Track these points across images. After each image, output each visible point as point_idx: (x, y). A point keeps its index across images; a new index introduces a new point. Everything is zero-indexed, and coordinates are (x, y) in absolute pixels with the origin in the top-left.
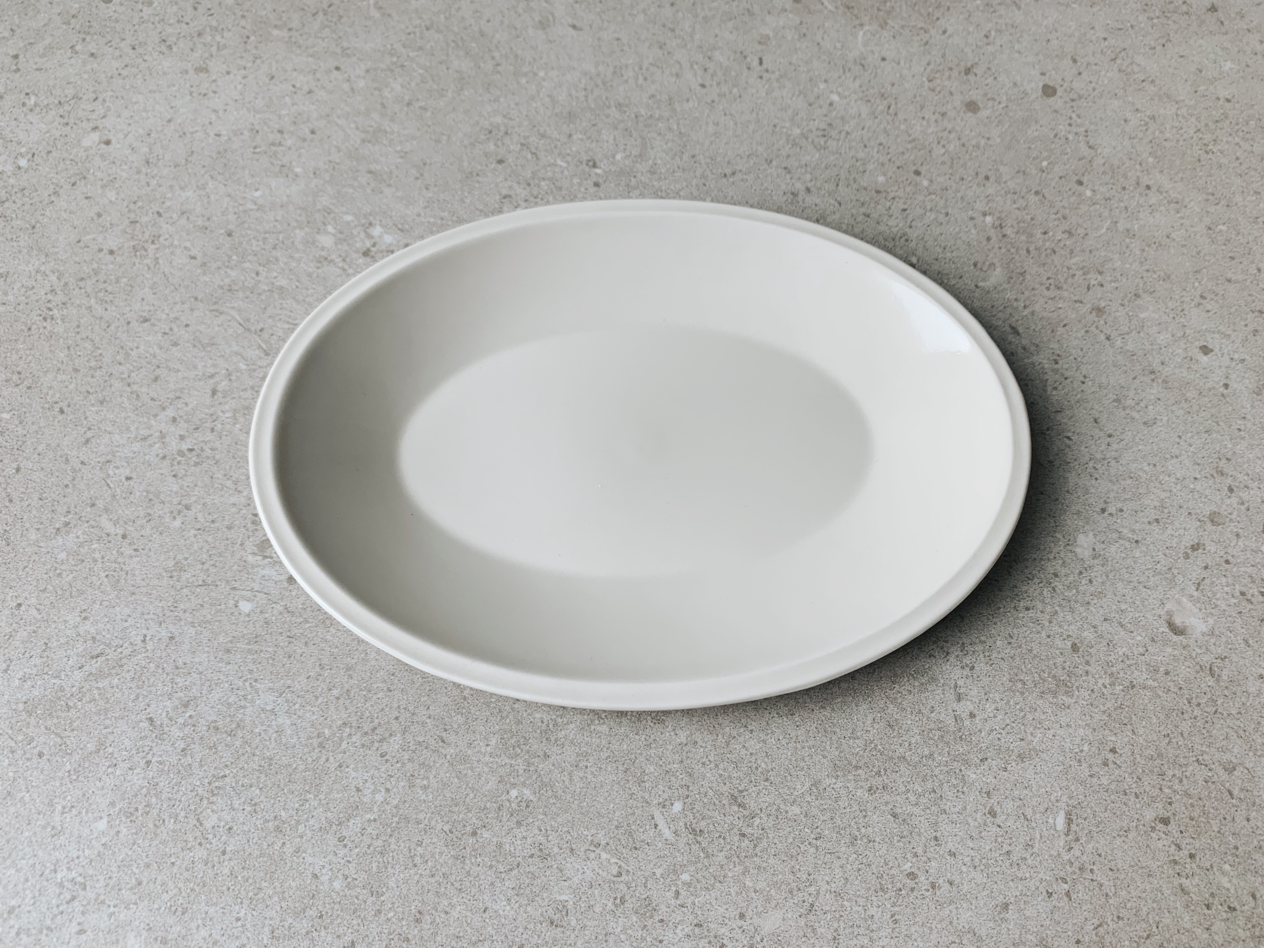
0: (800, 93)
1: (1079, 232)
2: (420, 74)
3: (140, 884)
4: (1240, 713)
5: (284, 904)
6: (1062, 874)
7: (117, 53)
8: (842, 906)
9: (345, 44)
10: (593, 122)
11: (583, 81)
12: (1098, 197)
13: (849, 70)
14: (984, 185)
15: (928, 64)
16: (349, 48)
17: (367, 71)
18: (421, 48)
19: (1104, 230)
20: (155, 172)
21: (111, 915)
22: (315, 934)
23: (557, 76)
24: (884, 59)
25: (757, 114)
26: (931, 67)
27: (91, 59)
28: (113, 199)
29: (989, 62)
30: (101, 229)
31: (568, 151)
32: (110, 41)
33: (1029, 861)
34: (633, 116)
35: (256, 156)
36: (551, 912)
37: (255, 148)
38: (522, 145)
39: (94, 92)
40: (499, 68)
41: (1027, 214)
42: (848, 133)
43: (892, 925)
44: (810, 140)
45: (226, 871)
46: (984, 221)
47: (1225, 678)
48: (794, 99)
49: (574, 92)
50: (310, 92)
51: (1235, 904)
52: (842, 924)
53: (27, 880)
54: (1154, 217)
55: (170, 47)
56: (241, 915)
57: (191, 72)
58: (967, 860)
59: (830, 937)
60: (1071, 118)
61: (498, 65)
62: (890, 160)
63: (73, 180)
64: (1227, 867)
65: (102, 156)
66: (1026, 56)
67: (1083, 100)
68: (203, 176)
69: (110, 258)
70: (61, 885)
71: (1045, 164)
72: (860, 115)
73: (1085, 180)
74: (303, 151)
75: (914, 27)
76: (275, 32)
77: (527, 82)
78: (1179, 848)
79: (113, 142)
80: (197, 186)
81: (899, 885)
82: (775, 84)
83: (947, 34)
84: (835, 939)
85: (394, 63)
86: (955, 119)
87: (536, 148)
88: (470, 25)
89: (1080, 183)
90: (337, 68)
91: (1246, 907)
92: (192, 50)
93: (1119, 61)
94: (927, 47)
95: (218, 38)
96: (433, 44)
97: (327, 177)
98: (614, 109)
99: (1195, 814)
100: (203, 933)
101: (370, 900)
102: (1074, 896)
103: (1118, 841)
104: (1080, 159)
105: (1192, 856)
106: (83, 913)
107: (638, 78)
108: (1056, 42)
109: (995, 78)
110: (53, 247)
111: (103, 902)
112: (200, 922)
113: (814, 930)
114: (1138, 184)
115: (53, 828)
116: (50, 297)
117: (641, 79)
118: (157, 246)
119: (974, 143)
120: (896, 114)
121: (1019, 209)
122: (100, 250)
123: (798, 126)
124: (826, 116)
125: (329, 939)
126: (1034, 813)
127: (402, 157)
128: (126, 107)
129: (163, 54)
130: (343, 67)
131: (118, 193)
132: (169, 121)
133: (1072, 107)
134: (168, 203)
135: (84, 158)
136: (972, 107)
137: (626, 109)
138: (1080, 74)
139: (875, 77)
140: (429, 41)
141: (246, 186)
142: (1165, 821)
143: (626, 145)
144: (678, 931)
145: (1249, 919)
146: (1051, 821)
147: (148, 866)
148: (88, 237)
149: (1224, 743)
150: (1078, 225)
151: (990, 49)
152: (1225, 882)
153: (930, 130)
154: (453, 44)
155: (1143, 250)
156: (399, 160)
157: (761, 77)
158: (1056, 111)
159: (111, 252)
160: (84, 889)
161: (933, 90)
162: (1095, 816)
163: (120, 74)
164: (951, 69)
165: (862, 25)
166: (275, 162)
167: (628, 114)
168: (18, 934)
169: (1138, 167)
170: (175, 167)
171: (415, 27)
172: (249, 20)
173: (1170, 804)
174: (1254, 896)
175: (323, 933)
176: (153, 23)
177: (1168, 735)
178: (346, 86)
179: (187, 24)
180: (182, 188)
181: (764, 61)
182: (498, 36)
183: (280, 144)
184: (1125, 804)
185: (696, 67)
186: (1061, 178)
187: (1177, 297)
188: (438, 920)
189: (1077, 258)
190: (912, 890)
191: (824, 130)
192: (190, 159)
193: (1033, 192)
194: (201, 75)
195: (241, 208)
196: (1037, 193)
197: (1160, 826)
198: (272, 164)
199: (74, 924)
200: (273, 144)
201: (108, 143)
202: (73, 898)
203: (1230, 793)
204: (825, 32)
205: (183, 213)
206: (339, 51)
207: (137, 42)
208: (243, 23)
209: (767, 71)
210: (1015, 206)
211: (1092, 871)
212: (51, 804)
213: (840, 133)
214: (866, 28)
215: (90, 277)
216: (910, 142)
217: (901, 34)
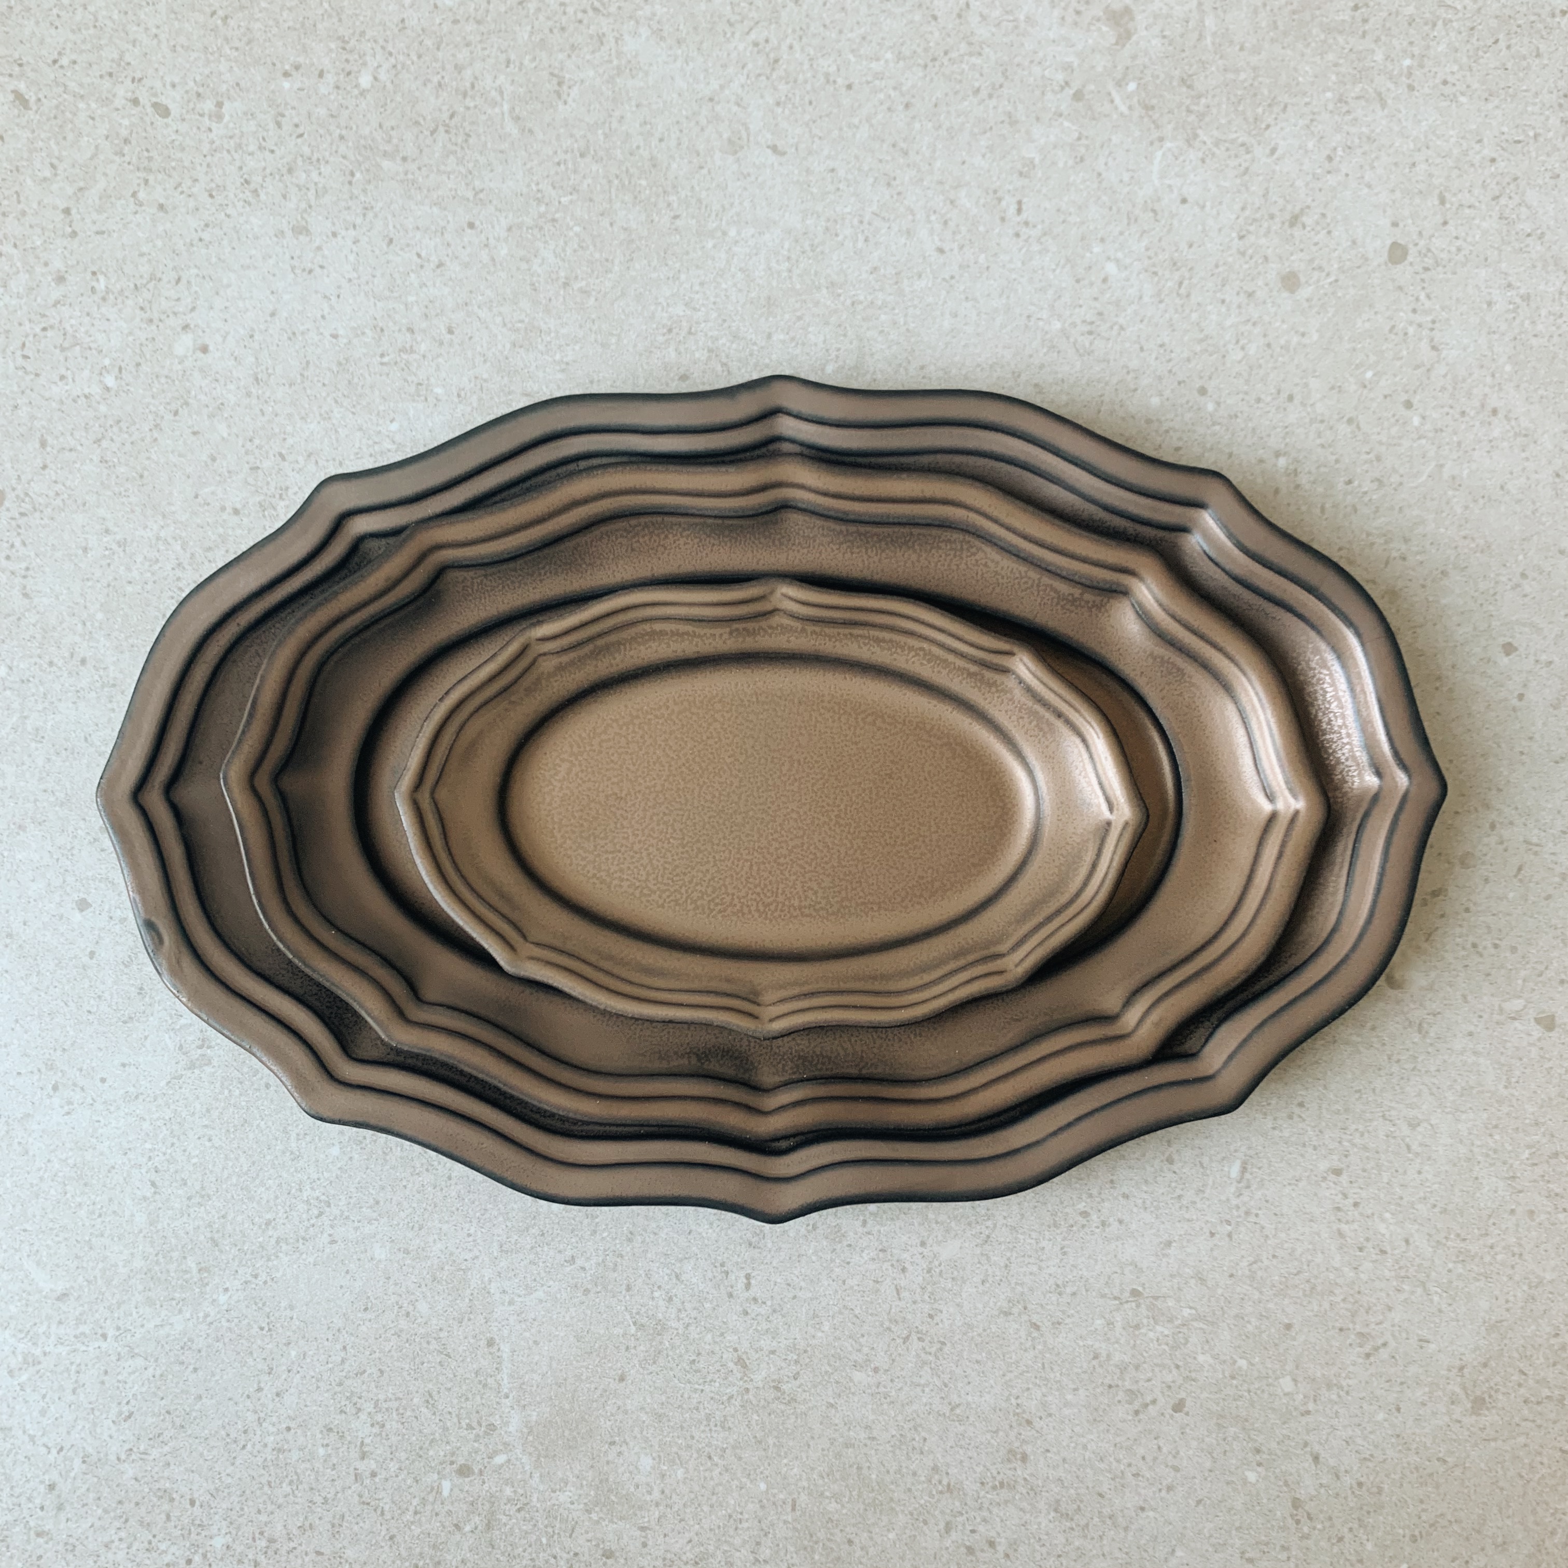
0: (1068, 260)
1: (1392, 480)
2: (577, 235)
3: (377, 1203)
4: (1438, 1071)
5: (509, 1224)
6: (1228, 1217)
7: (192, 204)
8: (1016, 1238)
9: (477, 184)
10: (799, 314)
11: (786, 246)
12: (1428, 426)
13: (1136, 220)
14: (1285, 409)
15: (1243, 209)
16: (482, 191)
17: (509, 229)
18: (575, 190)
19: (1424, 478)
20: (268, 394)
21: (356, 1229)
22: (539, 1249)
23: (753, 236)
24: (1184, 201)
25: (1008, 297)
26: (1247, 213)
27: (161, 214)
28: (225, 435)
29: (1325, 206)
30: (218, 478)
31: (767, 361)
32: (180, 184)
33: (1199, 1205)
34: (849, 302)
35: (385, 369)
36: (749, 1235)
37: (382, 355)
38: (710, 351)
39: (174, 268)
40: (678, 223)
41: (1332, 454)
42: (1122, 328)
43: (1060, 1256)
44: (1072, 340)
45: (454, 1194)
46: (1275, 465)
47: (1432, 1034)
48: (1058, 271)
49: (773, 264)
50: (440, 265)
51: (1388, 1249)
52: (1015, 1254)
53: (277, 1197)
54: (1491, 458)
55: (255, 192)
56: (472, 1231)
57: (289, 234)
58: (1140, 1202)
59: (1002, 1264)
60: (1417, 299)
61: (676, 217)
62: (1170, 371)
63: (173, 407)
64: (1387, 1215)
65: (201, 370)
66: (1377, 194)
67: (1440, 269)
68: (325, 399)
69: (236, 519)
70: (308, 1202)
71: (1369, 374)
72: (1141, 298)
73: (1415, 401)
74: (440, 360)
75: (1233, 141)
76: (386, 164)
77: (714, 247)
78: (1345, 1196)
79: (211, 348)
80: (321, 415)
81: (1071, 1222)
82: (1036, 248)
83: (1275, 156)
84: (1006, 1266)
85: (541, 216)
86: (1264, 302)
87: (727, 356)
88: (638, 147)
89: (1408, 405)
90: (471, 225)
91: (1396, 1252)
92: (284, 197)
93: (1503, 201)
94: (1246, 178)
95: (314, 175)
96: (590, 181)
97: (474, 399)
98: (824, 291)
99: (1368, 1166)
100: (439, 1245)
101: (586, 1222)
102: (1235, 1237)
103: (1287, 1190)
104: (1417, 367)
105: (1356, 1205)
106: (332, 1227)
107: (857, 240)
108: (1423, 166)
109: (1329, 232)
110: (169, 504)
111: (347, 1218)
112: (436, 1237)
113: (988, 1258)
114: (1483, 406)
115: (292, 1153)
116: (179, 573)
117: (861, 238)
118: (287, 503)
119: (1282, 342)
120: (1188, 295)
121: (1323, 446)
122: (223, 509)
123: (1060, 316)
124: (1096, 299)
125: (552, 1253)
126: (1211, 1160)
127: (563, 371)
128: (217, 293)
129: (250, 204)
130: (477, 223)
131: (229, 427)
132: (273, 314)
133: (1423, 280)
134: (290, 441)
135: (181, 373)
136: (1290, 282)
137: (840, 291)
138: (1445, 223)
139: (1169, 231)
140: (584, 177)
141: (378, 414)
142: (1338, 1172)
143: (839, 350)
144: (864, 1255)
145: (1397, 1262)
146: (1226, 1169)
147: (383, 1188)
148: (206, 490)
149: (1415, 1100)
150: (1394, 470)
151: (1332, 180)
152: (1382, 1228)
153: (1228, 323)
154: (616, 182)
155: (1466, 508)
156: (560, 376)
157: (1017, 235)
158: (1400, 288)
159: (236, 512)
160: (329, 1206)
161: (1243, 254)
162: (1270, 1165)
163: (201, 240)
164: (1272, 217)
165: (1161, 139)
166: (409, 379)
167: (842, 298)
168: (277, 1242)
169: (1489, 380)
170: (291, 385)
171: (566, 152)
172: (350, 144)
173: (1346, 1156)
174: (1407, 1242)
175: (546, 1249)
176: (228, 151)
177: (1359, 1091)
178: (484, 256)
179: (272, 152)
180: (302, 418)
181: (1024, 207)
182: (674, 166)
183: (412, 351)
184: (1302, 1156)
185: (933, 218)
186: (1386, 397)
187: (1492, 575)
188: (647, 1240)
189: (1383, 519)
190: (1083, 1226)
191: (1092, 323)
192: (306, 374)
193: (1345, 419)
194: (301, 238)
195: (377, 448)
196: (1350, 421)
197: (1332, 1177)
198: (406, 380)
199: (325, 1235)
200: (403, 350)
201: (205, 349)
202: (321, 1214)
203: (1408, 1147)
204: (1110, 153)
205: (309, 456)
206: (470, 194)
207: (213, 185)
208: (343, 148)
209: (1026, 224)
210: (1319, 441)
211: (1257, 1215)
212: (285, 1131)
213: (1111, 328)
214: (1168, 144)
215: (217, 546)
216: (1201, 341)
217: (1213, 154)
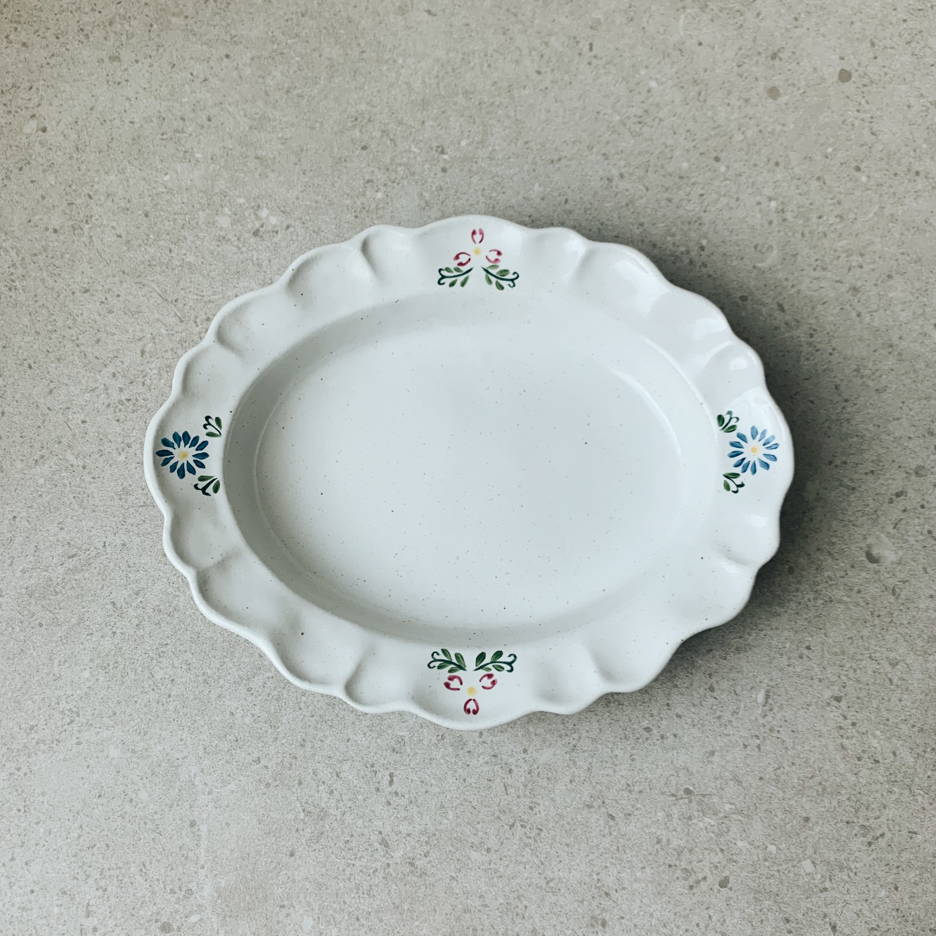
0: (624, 79)
1: (850, 217)
2: (297, 62)
3: (115, 714)
4: (909, 623)
5: (211, 731)
6: (757, 733)
7: (44, 42)
8: (596, 747)
9: (233, 32)
10: (443, 109)
11: (436, 69)
12: (872, 183)
13: (669, 56)
14: (773, 171)
15: (740, 49)
16: (236, 36)
17: (252, 59)
18: (297, 36)
19: (871, 215)
20: (84, 158)
21: (97, 733)
22: (233, 751)
23: (414, 63)
24: (700, 44)
25: (584, 101)
26: (743, 51)
27: (24, 48)
28: (53, 183)
29: (795, 47)
30: (45, 210)
31: (421, 138)
32: (38, 31)
33: (734, 724)
34: (477, 103)
35: (164, 143)
36: (393, 743)
37: (163, 134)
38: (383, 131)
39: (29, 81)
40: (364, 55)
41: (807, 199)
42: (661, 120)
43: (630, 762)
44: (627, 127)
45: (172, 708)
46: (768, 206)
47: (903, 596)
48: (617, 85)
49: (427, 80)
50: (205, 80)
51: (880, 759)
52: (595, 760)
53: (40, 709)
54: (917, 203)
55: (87, 36)
56: (183, 737)
57: (107, 60)
58: (689, 720)
59: (586, 768)
60: (860, 104)
61: (363, 52)
62: (694, 147)
63: (19, 165)
64: (878, 733)
65: (40, 143)
66: (829, 40)
67: (874, 85)
68: (122, 161)
69: (54, 236)
70: (62, 712)
71: (830, 150)
72: (673, 102)
73: (863, 166)
74: (201, 137)
75: (731, 9)
76: (174, 20)
77: (388, 69)
78: (845, 718)
79: (48, 129)
80: (118, 171)
81: (638, 735)
82: (602, 71)
83: (760, 17)
84: (589, 769)
85: (274, 51)
86: (756, 105)
87: (395, 135)
88: (340, 11)
89: (858, 169)
90: (227, 56)
91: (887, 761)
92: (105, 39)
93: (913, 45)
94: (741, 30)
95: (126, 26)
96: (307, 30)
97: (222, 161)
98: (461, 96)
99: (861, 695)
100: (159, 747)
101: (270, 731)
102: (762, 748)
103: (801, 712)
104: (862, 145)
105: (854, 724)
106: (79, 731)
107: (483, 65)
108: (859, 24)
109: (798, 63)
110: (10, 226)
111: (91, 725)
112: (156, 740)
113: (575, 763)
114: (909, 170)
115: (54, 675)
116: (12, 270)
117: (486, 65)
118: (91, 225)
119: (770, 129)
120: (705, 101)
121: (800, 194)
122: (47, 229)
123: (619, 113)
124: (643, 102)
125: (243, 755)
126: (743, 690)
127: (283, 143)
128: (56, 96)
129: (82, 43)
130: (231, 55)
131: (56, 177)
132: (92, 109)
133: (863, 92)
134: (96, 187)
135: (26, 144)
136: (773, 92)
137: (471, 96)
138: (876, 58)
139: (691, 62)
140: (304, 28)
141: (157, 170)
142: (838, 699)
143: (470, 131)
144: (480, 759)
145: (888, 769)
146: (754, 696)
147: (119, 702)
148: (37, 217)
149: (893, 645)
150: (850, 209)
151: (798, 32)
152: (875, 743)
153: (733, 117)
154: (324, 31)
155: (902, 234)
156: (282, 147)
157: (590, 63)
158: (848, 97)
159: (55, 231)
160: (78, 716)
161: (741, 76)
162: (787, 693)
163: (48, 64)
164: (759, 54)
165: (684, 8)
166: (179, 148)
167: (473, 100)
168: (37, 743)
169: (912, 153)
170: (100, 152)
171: (293, 14)
172: (151, 8)
173: (844, 687)
174: (894, 754)
175: (238, 751)
176: (71, 12)
177: (851, 638)
178: (235, 74)
179: (100, 12)
180: (106, 173)
181: (594, 47)
182: (364, 22)
183: (183, 131)
184: (811, 686)
185: (534, 53)
186: (842, 164)
187: (924, 278)
188: (316, 746)
189: (845, 241)
190: (647, 739)
191: (641, 117)
192: (110, 145)
193: (815, 178)
194: (115, 63)
195: (154, 191)
196: (819, 179)
197: (835, 703)
198: (177, 149)
199: (74, 738)
200: (177, 131)
201: (44, 130)
202: (72, 722)
203: (891, 680)
204: (651, 16)
205: (108, 196)
206: (228, 38)
207: (59, 31)
208: (146, 10)
209: (596, 57)
210: (798, 191)
211: (779, 731)
212: (51, 659)
213: (654, 120)
214: (689, 11)
215: (40, 253)
216: (714, 129)
217: (719, 17)
